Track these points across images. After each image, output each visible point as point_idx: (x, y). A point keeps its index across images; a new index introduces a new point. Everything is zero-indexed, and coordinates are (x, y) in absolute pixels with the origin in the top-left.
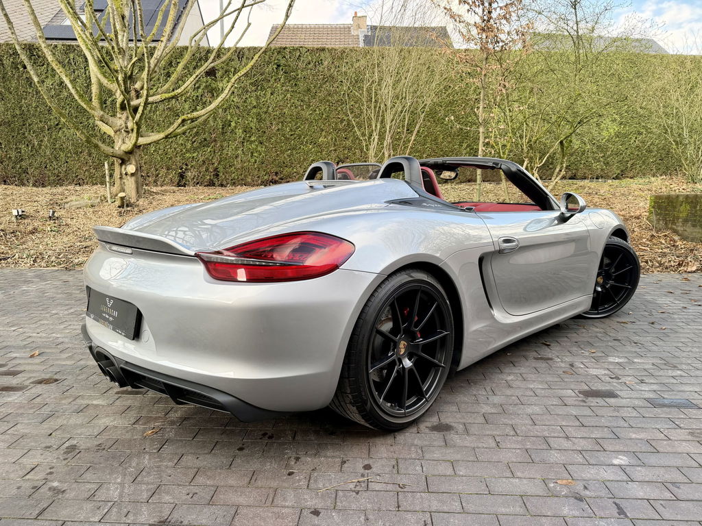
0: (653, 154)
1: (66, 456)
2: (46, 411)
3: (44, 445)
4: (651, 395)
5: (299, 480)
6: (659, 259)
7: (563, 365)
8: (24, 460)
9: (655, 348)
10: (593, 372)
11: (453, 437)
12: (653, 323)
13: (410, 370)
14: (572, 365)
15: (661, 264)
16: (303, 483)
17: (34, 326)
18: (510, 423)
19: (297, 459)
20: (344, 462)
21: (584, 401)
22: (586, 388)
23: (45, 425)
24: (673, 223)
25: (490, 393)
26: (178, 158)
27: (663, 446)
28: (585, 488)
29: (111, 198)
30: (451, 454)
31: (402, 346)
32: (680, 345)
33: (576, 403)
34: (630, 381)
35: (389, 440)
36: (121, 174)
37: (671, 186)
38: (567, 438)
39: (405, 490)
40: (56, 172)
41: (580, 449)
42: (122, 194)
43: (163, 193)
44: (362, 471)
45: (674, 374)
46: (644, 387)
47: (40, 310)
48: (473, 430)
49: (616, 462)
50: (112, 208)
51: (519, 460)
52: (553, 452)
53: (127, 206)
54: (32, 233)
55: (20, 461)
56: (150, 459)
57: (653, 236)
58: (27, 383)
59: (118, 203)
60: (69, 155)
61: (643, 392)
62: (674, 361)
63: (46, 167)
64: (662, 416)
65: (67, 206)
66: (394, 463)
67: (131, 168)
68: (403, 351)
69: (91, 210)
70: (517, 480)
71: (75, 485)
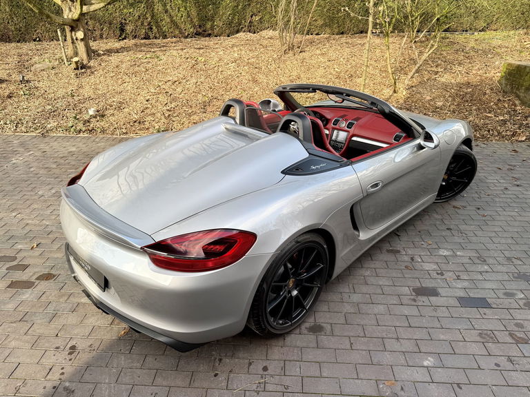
0: (517, 8)
1: (70, 357)
2: (51, 309)
3: (55, 346)
4: (462, 294)
5: (222, 382)
6: (499, 128)
7: (406, 258)
8: (43, 360)
9: (474, 239)
10: (427, 266)
11: (323, 339)
12: (479, 209)
13: (297, 296)
14: (412, 259)
15: (499, 133)
16: (224, 384)
17: (28, 211)
18: (362, 323)
19: (220, 360)
20: (250, 364)
21: (415, 300)
22: (419, 285)
23: (53, 325)
24: (518, 89)
25: (352, 291)
26: (117, 14)
27: (459, 348)
28: (402, 389)
29: (68, 61)
30: (319, 355)
31: (291, 283)
32: (494, 234)
33: (410, 302)
34: (450, 277)
35: (281, 342)
36: (72, 39)
37: (526, 43)
38: (398, 339)
39: (288, 391)
40: (18, 27)
41: (404, 350)
42: (76, 59)
43: (109, 52)
44: (261, 372)
45: (482, 270)
46: (460, 284)
47: (29, 191)
48: (337, 332)
49: (426, 363)
50: (68, 70)
51: (363, 362)
52: (386, 353)
53: (82, 68)
54: (10, 97)
55: (41, 361)
56: (125, 360)
57: (499, 100)
58: (33, 279)
59: (73, 66)
60: (26, 11)
61: (456, 290)
62: (485, 254)
63: (8, 23)
64: (465, 316)
65: (33, 69)
66: (283, 365)
67: (80, 35)
68: (291, 285)
69: (53, 72)
70: (360, 381)
71: (80, 385)
